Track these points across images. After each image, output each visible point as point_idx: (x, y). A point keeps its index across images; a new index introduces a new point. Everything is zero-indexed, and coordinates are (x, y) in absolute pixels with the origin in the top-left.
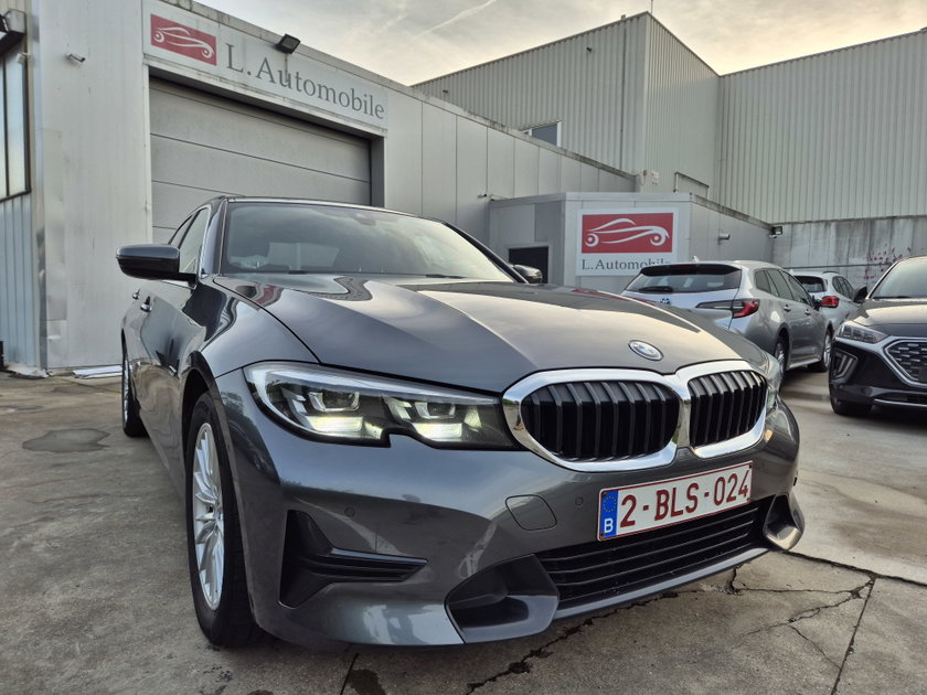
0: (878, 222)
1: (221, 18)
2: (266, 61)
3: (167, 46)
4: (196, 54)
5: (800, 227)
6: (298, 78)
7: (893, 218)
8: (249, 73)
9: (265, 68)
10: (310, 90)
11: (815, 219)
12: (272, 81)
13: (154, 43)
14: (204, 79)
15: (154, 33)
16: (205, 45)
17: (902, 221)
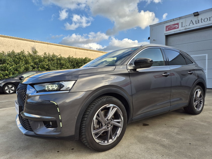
1: (180, 18)
2: (191, 21)
3: (168, 30)
6: (201, 19)
8: (187, 26)
9: (191, 22)
10: (206, 20)
12: (193, 24)
13: (166, 31)
14: (176, 32)
15: (166, 29)
16: (176, 26)
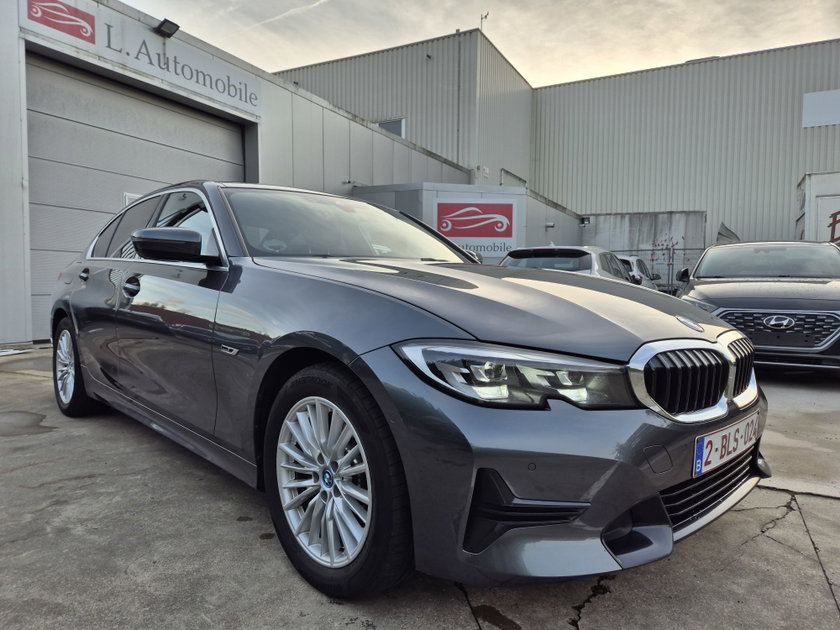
0: (660, 216)
2: (144, 43)
3: (44, 21)
4: (75, 31)
5: (602, 218)
6: (175, 62)
7: (671, 213)
8: (128, 54)
9: (143, 50)
10: (188, 75)
11: (614, 211)
12: (151, 63)
13: (31, 17)
14: (83, 57)
15: (30, 7)
16: (83, 23)
17: (678, 215)
